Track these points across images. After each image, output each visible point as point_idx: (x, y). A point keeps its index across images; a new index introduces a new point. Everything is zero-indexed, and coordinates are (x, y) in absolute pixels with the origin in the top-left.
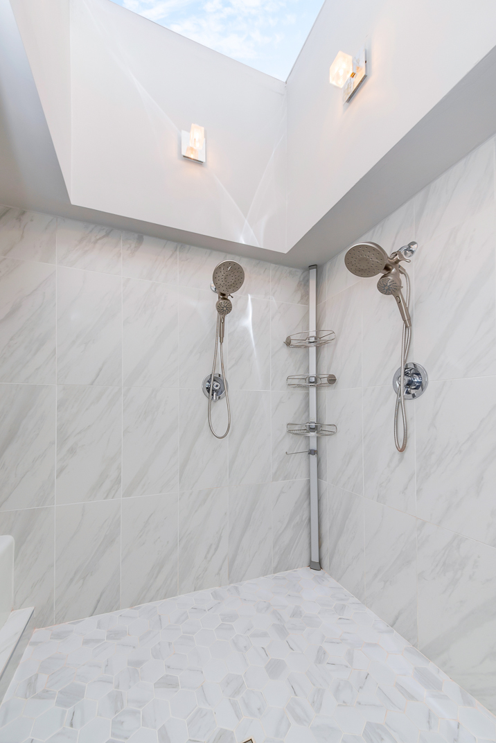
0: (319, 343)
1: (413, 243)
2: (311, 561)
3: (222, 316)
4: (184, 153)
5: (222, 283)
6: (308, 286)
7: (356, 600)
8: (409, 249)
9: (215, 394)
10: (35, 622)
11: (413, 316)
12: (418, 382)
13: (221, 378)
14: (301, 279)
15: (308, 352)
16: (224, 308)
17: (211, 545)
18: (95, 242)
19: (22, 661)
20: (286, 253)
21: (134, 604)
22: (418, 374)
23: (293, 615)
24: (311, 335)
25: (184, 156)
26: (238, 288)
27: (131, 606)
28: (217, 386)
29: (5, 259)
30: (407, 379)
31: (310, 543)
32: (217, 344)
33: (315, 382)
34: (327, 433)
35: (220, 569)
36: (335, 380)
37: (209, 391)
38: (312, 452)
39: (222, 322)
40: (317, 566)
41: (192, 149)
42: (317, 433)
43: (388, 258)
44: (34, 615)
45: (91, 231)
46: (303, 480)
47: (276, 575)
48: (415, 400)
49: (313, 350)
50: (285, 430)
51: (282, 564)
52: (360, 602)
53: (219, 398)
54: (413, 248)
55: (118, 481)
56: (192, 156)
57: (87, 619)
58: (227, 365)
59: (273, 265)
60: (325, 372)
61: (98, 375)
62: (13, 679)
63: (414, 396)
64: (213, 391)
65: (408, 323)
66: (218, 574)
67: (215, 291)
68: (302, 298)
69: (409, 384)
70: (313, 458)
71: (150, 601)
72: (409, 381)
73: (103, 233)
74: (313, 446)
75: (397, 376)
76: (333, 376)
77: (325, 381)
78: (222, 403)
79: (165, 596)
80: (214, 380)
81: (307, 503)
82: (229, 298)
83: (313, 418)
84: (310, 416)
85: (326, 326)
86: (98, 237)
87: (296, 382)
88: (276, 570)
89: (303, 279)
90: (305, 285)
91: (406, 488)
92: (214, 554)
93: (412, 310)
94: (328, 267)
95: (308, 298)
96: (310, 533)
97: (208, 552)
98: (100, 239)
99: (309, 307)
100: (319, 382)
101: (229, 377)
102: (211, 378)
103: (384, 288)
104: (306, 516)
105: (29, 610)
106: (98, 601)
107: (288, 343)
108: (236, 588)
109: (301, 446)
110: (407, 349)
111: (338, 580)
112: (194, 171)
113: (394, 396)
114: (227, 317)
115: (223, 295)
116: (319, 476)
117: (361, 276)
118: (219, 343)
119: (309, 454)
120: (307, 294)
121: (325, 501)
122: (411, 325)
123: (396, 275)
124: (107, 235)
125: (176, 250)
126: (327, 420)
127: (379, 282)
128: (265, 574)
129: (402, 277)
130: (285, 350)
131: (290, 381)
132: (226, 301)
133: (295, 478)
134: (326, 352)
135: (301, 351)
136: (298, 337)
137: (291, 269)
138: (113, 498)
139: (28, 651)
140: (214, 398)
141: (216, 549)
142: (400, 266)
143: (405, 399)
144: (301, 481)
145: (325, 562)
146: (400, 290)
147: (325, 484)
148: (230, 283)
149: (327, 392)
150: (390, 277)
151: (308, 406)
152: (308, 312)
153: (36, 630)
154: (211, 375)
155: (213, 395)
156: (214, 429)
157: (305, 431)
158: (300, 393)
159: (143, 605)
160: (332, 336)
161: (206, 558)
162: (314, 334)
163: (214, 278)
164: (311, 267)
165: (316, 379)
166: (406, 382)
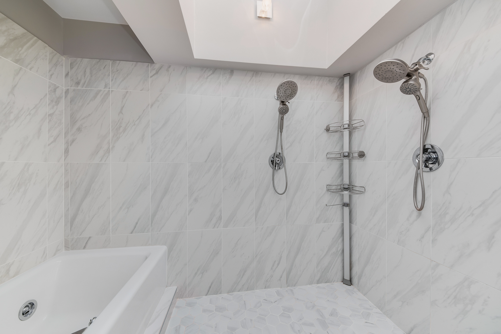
0: (351, 128)
1: (430, 54)
2: (343, 278)
3: (282, 116)
4: (258, 15)
5: (283, 95)
6: (343, 88)
7: (379, 311)
8: (427, 58)
9: (277, 165)
10: (179, 294)
11: (430, 109)
12: (434, 158)
13: (281, 155)
14: (338, 84)
15: (342, 135)
16: (284, 110)
17: (275, 261)
18: (207, 78)
19: (172, 316)
20: (326, 68)
21: (231, 291)
22: (435, 152)
23: (331, 315)
24: (345, 123)
25: (259, 17)
26: (293, 97)
27: (228, 293)
28: (278, 161)
29: (161, 94)
30: (425, 156)
31: (343, 267)
32: (278, 133)
33: (348, 156)
34: (357, 192)
35: (281, 277)
36: (364, 155)
37: (273, 164)
38: (345, 205)
39: (282, 119)
40: (349, 282)
41: (263, 11)
42: (349, 192)
43: (409, 67)
44: (177, 291)
45: (204, 72)
46: (339, 223)
47: (318, 285)
48: (432, 173)
49: (346, 133)
50: (325, 189)
51: (323, 279)
52: (381, 312)
53: (279, 168)
54: (431, 57)
55: (220, 218)
56: (263, 16)
57: (204, 297)
58: (285, 147)
59: (317, 77)
60: (356, 149)
61: (209, 157)
62: (168, 326)
63: (431, 169)
64: (276, 163)
65: (426, 115)
66: (280, 280)
67: (277, 100)
68: (338, 97)
69: (427, 160)
70: (346, 209)
71: (239, 291)
72: (427, 158)
73: (211, 72)
74: (346, 200)
75: (416, 154)
76: (363, 152)
77: (356, 155)
78: (282, 171)
79: (248, 289)
80: (276, 157)
81: (341, 239)
82: (287, 103)
83: (346, 181)
84: (344, 180)
85: (356, 117)
86: (208, 75)
87: (333, 156)
88: (318, 282)
89: (339, 84)
90: (340, 88)
91: (423, 237)
92: (277, 267)
93: (430, 104)
94: (358, 74)
95: (343, 97)
96: (343, 260)
97: (273, 266)
98: (209, 76)
99: (343, 103)
100: (351, 156)
101: (286, 154)
102: (274, 156)
103: (405, 90)
104: (340, 247)
105: (175, 288)
106: (210, 287)
107: (328, 130)
108: (292, 291)
109: (337, 200)
110: (425, 135)
111: (365, 295)
112: (264, 25)
113: (413, 169)
114: (286, 117)
115: (283, 102)
116: (351, 222)
117: (387, 82)
118: (280, 133)
119: (343, 206)
120: (342, 93)
121: (355, 239)
122: (429, 116)
123: (416, 80)
124: (213, 73)
125: (253, 76)
126: (358, 182)
127: (402, 86)
128: (311, 283)
129: (421, 81)
130: (325, 134)
131: (329, 156)
132: (285, 106)
133: (333, 222)
134: (357, 135)
135: (337, 135)
136: (335, 125)
137: (330, 78)
138: (217, 228)
139: (174, 310)
140: (277, 169)
141: (278, 264)
142: (419, 73)
143: (423, 171)
144: (337, 224)
145: (355, 280)
146: (419, 91)
147: (355, 227)
148: (288, 94)
149: (357, 163)
150: (411, 82)
151: (343, 173)
152: (342, 107)
153: (178, 299)
154: (274, 154)
155: (276, 166)
156: (276, 188)
157: (340, 190)
158: (336, 164)
159: (235, 293)
160: (362, 123)
161: (272, 269)
162: (348, 122)
163: (278, 92)
164: (345, 75)
165: (349, 126)
166: (424, 159)
